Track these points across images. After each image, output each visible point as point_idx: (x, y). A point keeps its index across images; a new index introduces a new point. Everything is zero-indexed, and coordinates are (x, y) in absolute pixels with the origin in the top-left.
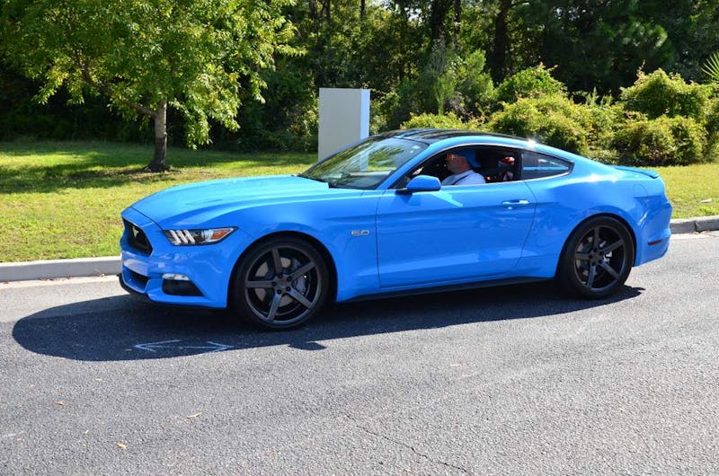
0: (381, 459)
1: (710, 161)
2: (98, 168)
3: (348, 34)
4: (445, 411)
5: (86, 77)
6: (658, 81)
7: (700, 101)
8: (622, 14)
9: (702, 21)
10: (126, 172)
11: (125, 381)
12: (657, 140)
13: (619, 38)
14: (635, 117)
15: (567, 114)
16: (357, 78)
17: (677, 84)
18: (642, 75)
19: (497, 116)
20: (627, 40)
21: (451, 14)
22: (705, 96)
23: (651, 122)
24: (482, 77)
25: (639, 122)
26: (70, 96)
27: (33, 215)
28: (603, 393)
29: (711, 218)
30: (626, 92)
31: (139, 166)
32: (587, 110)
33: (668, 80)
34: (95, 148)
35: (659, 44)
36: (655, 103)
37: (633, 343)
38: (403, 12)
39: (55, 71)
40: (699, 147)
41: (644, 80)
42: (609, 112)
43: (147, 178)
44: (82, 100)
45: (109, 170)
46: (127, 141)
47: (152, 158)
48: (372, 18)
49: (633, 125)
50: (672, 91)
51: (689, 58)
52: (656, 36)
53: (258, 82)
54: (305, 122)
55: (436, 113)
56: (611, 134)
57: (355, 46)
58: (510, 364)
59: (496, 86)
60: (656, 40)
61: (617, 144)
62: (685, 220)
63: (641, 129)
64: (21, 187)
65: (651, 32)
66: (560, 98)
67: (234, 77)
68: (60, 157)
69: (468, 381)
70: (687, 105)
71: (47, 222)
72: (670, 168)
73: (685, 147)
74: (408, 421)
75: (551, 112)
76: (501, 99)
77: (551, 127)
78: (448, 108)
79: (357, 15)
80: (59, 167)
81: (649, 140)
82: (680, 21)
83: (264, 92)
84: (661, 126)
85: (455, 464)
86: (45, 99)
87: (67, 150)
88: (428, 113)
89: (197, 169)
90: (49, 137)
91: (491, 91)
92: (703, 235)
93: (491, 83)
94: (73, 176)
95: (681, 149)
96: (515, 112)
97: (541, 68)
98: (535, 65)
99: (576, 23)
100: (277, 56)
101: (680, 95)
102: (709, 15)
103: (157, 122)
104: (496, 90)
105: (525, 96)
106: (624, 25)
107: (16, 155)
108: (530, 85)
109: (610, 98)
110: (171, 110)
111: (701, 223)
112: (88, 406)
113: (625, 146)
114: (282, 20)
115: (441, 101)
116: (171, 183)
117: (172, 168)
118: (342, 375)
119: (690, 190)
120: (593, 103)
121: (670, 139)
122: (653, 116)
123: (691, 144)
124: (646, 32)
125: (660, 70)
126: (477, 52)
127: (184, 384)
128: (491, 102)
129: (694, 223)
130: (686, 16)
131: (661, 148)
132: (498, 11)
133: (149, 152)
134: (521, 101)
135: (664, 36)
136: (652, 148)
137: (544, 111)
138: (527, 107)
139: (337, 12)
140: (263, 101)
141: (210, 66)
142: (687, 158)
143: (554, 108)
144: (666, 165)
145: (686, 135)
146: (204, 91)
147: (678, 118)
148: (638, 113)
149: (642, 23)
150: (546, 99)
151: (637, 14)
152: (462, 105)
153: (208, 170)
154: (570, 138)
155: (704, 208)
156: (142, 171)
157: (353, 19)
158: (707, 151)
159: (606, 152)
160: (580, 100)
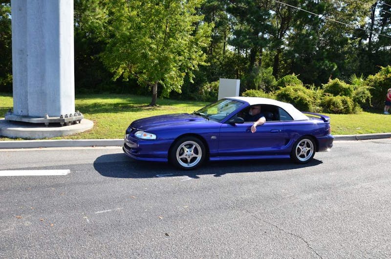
0: (265, 230)
1: (354, 113)
2: (132, 105)
3: (218, 59)
4: (285, 210)
5: (130, 72)
6: (336, 82)
7: (351, 91)
8: (321, 57)
9: (349, 62)
10: (142, 107)
11: (156, 190)
12: (336, 104)
13: (321, 66)
14: (329, 95)
15: (304, 93)
16: (222, 75)
17: (343, 84)
18: (331, 80)
19: (278, 92)
20: (323, 67)
21: (258, 53)
22: (353, 89)
23: (334, 97)
24: (271, 77)
25: (329, 97)
26: (123, 78)
27: (113, 121)
28: (344, 205)
29: (361, 135)
30: (325, 86)
31: (146, 104)
32: (311, 91)
33: (340, 83)
34: (129, 97)
35: (334, 69)
36: (335, 90)
37: (348, 184)
38: (239, 52)
39: (120, 69)
40: (351, 108)
41: (331, 82)
42: (319, 92)
43: (150, 109)
44: (128, 80)
45: (135, 105)
46: (141, 95)
47: (151, 101)
48: (227, 54)
49: (327, 98)
50: (342, 87)
51: (344, 75)
52: (333, 67)
53: (192, 75)
54: (203, 90)
55: (255, 89)
56: (320, 101)
57: (221, 63)
58: (305, 191)
59: (277, 80)
60: (333, 68)
61: (321, 105)
62: (352, 136)
63: (331, 100)
64: (106, 111)
65: (331, 65)
66: (301, 86)
67: (183, 74)
68: (118, 100)
69: (290, 198)
70: (346, 92)
71: (118, 124)
72: (341, 115)
73: (346, 108)
74: (271, 214)
75: (298, 91)
76: (279, 85)
77: (298, 97)
78: (259, 88)
79: (222, 53)
80: (118, 104)
81: (334, 104)
82: (341, 62)
83: (194, 79)
84: (338, 99)
85: (295, 234)
86: (115, 79)
87: (120, 97)
88: (253, 89)
89: (168, 106)
90: (114, 93)
91: (275, 82)
92: (359, 142)
93: (275, 79)
94: (123, 107)
95: (345, 108)
96: (285, 91)
97: (293, 75)
98: (291, 73)
99: (304, 60)
100: (199, 65)
101: (344, 88)
102: (351, 61)
103: (154, 89)
104: (277, 82)
105: (289, 85)
106: (322, 62)
107: (103, 99)
108: (290, 81)
109: (319, 88)
110: (159, 84)
111: (358, 137)
112: (144, 199)
113: (325, 105)
114: (202, 52)
115: (257, 85)
116: (159, 111)
117: (158, 105)
118: (239, 193)
119: (352, 124)
120: (313, 89)
121: (341, 104)
122: (335, 95)
123: (348, 107)
124: (330, 65)
125: (337, 79)
126: (270, 68)
127: (179, 193)
128: (275, 86)
129: (356, 137)
130: (343, 60)
131: (338, 107)
132: (276, 54)
133: (150, 100)
134: (287, 87)
135: (336, 67)
136: (335, 107)
137: (296, 91)
138: (290, 89)
139: (214, 51)
140: (193, 82)
141: (174, 69)
142: (347, 111)
143: (299, 90)
144: (340, 114)
145: (346, 103)
146: (172, 78)
147: (344, 96)
148: (330, 94)
149: (328, 62)
150: (296, 87)
151: (326, 58)
152: (264, 87)
153: (171, 107)
154: (306, 102)
155: (358, 131)
156: (148, 106)
157: (220, 54)
158: (353, 110)
159: (318, 108)
160: (308, 88)
